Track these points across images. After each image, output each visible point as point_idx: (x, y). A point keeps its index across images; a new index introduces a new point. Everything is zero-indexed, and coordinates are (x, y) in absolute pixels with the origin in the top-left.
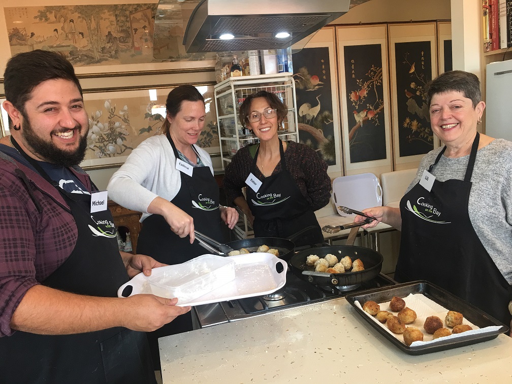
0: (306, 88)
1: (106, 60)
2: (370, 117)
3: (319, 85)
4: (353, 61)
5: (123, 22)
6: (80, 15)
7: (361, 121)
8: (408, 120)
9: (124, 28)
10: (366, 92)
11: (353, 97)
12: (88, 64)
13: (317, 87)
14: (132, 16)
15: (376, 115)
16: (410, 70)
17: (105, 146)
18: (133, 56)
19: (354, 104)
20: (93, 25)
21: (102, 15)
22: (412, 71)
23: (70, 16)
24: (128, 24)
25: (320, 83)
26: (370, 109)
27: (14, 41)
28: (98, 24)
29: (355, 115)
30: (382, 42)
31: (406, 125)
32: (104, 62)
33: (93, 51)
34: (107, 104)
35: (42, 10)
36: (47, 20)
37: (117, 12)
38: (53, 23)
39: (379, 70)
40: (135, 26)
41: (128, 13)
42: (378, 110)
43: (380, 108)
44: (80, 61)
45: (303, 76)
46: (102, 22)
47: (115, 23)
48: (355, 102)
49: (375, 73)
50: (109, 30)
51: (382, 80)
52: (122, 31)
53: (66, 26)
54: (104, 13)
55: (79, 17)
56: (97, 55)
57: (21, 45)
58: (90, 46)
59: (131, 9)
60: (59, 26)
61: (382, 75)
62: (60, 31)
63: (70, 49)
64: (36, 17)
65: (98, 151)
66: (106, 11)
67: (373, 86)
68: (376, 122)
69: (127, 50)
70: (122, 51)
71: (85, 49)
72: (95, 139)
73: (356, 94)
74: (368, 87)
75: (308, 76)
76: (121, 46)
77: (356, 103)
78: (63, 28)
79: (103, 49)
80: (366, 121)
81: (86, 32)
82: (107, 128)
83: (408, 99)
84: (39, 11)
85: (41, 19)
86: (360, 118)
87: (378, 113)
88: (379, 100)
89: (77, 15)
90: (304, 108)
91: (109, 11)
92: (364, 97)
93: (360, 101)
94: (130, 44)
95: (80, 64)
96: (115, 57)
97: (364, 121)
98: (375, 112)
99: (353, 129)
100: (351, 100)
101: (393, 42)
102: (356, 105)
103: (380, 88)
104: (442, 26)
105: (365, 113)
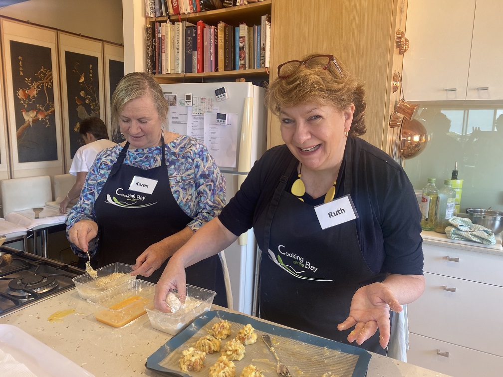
2: (40, 117)
4: (20, 58)
7: (31, 120)
10: (35, 92)
11: (21, 94)
15: (46, 116)
16: (79, 79)
19: (22, 102)
22: (82, 80)
26: (40, 109)
29: (23, 113)
30: (52, 47)
39: (50, 73)
42: (49, 111)
43: (51, 110)
48: (23, 100)
49: (45, 75)
51: (52, 83)
61: (52, 78)
67: (43, 86)
68: (47, 123)
73: (24, 92)
74: (38, 87)
77: (25, 101)
80: (35, 121)
83: (78, 106)
86: (29, 117)
87: (48, 115)
88: (49, 102)
92: (34, 96)
93: (30, 100)
97: (34, 121)
98: (46, 113)
99: (21, 128)
100: (19, 97)
101: (63, 50)
102: (24, 103)
103: (51, 91)
104: (107, 46)
105: (35, 113)
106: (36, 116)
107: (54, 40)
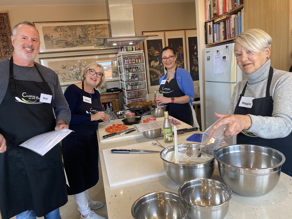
0: (153, 55)
1: (79, 45)
3: (158, 54)
4: (171, 44)
5: (84, 31)
6: (69, 29)
8: (194, 67)
9: (85, 33)
12: (72, 47)
14: (88, 29)
16: (194, 47)
17: (78, 77)
18: (88, 43)
20: (74, 32)
21: (77, 29)
22: (195, 48)
23: (66, 29)
24: (86, 32)
26: (178, 63)
27: (46, 39)
28: (75, 32)
30: (183, 37)
31: (193, 69)
32: (77, 46)
33: (74, 42)
34: (79, 61)
35: (55, 27)
36: (57, 31)
37: (82, 28)
38: (59, 32)
39: (182, 48)
40: (89, 32)
41: (86, 28)
43: (183, 62)
44: (69, 46)
45: (152, 50)
46: (77, 31)
47: (82, 32)
49: (180, 49)
50: (79, 34)
52: (84, 34)
53: (64, 33)
54: (78, 28)
55: (69, 30)
56: (75, 44)
57: (48, 40)
58: (73, 40)
59: (87, 26)
60: (61, 33)
61: (183, 50)
62: (62, 35)
63: (65, 41)
64: (53, 30)
65: (76, 78)
66: (78, 27)
67: (179, 54)
69: (86, 41)
70: (84, 42)
71: (71, 41)
72: (74, 74)
74: (178, 54)
75: (154, 50)
76: (84, 40)
78: (63, 34)
79: (77, 41)
81: (71, 35)
82: (79, 70)
83: (194, 59)
84: (54, 28)
85: (55, 31)
88: (182, 59)
89: (68, 29)
90: (153, 63)
91: (79, 28)
94: (87, 39)
95: (69, 47)
96: (82, 44)
98: (181, 64)
101: (187, 37)
103: (183, 55)
106: (177, 65)
107: (184, 34)
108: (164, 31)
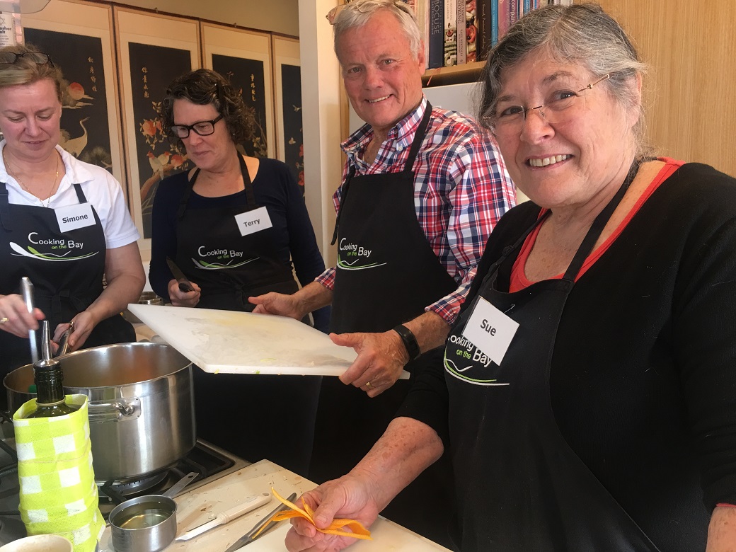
2: (176, 165)
3: (83, 100)
4: (144, 70)
7: (161, 170)
11: (147, 129)
13: (80, 104)
15: (185, 162)
19: (148, 141)
25: (86, 97)
26: (174, 153)
29: (150, 159)
30: (193, 48)
48: (150, 138)
73: (151, 125)
77: (152, 140)
80: (168, 171)
86: (160, 164)
93: (160, 137)
97: (166, 171)
99: (148, 182)
100: (144, 133)
101: (208, 52)
102: (152, 143)
104: (278, 42)
105: (168, 157)
106: (169, 162)
107: (195, 39)
108: (113, 4)
